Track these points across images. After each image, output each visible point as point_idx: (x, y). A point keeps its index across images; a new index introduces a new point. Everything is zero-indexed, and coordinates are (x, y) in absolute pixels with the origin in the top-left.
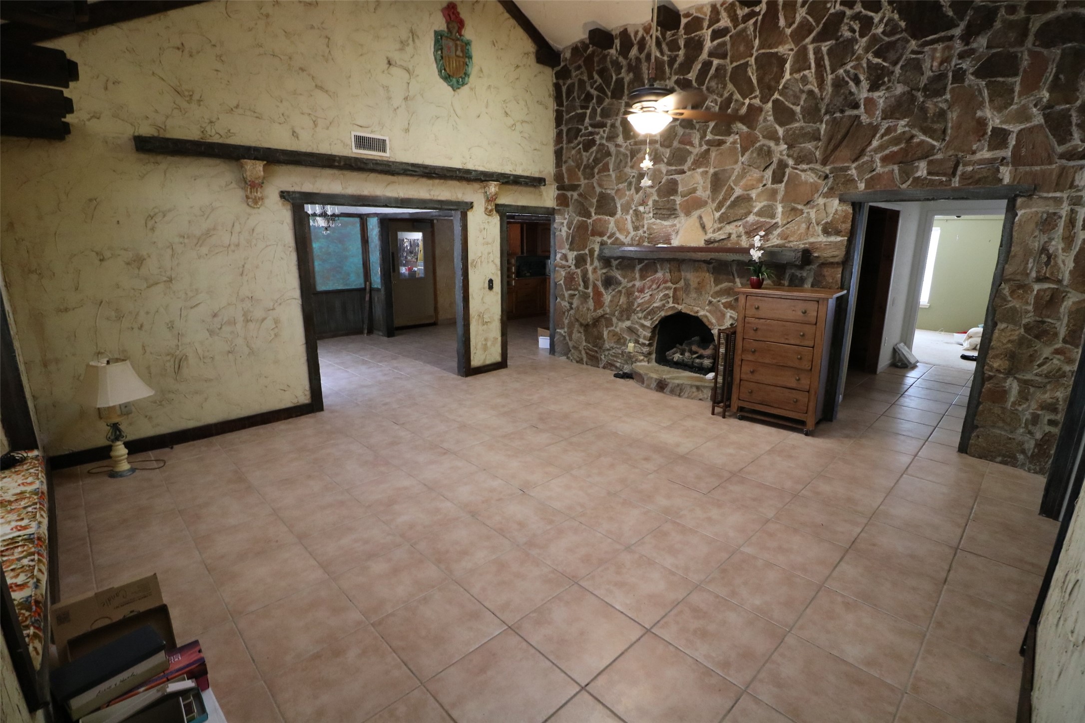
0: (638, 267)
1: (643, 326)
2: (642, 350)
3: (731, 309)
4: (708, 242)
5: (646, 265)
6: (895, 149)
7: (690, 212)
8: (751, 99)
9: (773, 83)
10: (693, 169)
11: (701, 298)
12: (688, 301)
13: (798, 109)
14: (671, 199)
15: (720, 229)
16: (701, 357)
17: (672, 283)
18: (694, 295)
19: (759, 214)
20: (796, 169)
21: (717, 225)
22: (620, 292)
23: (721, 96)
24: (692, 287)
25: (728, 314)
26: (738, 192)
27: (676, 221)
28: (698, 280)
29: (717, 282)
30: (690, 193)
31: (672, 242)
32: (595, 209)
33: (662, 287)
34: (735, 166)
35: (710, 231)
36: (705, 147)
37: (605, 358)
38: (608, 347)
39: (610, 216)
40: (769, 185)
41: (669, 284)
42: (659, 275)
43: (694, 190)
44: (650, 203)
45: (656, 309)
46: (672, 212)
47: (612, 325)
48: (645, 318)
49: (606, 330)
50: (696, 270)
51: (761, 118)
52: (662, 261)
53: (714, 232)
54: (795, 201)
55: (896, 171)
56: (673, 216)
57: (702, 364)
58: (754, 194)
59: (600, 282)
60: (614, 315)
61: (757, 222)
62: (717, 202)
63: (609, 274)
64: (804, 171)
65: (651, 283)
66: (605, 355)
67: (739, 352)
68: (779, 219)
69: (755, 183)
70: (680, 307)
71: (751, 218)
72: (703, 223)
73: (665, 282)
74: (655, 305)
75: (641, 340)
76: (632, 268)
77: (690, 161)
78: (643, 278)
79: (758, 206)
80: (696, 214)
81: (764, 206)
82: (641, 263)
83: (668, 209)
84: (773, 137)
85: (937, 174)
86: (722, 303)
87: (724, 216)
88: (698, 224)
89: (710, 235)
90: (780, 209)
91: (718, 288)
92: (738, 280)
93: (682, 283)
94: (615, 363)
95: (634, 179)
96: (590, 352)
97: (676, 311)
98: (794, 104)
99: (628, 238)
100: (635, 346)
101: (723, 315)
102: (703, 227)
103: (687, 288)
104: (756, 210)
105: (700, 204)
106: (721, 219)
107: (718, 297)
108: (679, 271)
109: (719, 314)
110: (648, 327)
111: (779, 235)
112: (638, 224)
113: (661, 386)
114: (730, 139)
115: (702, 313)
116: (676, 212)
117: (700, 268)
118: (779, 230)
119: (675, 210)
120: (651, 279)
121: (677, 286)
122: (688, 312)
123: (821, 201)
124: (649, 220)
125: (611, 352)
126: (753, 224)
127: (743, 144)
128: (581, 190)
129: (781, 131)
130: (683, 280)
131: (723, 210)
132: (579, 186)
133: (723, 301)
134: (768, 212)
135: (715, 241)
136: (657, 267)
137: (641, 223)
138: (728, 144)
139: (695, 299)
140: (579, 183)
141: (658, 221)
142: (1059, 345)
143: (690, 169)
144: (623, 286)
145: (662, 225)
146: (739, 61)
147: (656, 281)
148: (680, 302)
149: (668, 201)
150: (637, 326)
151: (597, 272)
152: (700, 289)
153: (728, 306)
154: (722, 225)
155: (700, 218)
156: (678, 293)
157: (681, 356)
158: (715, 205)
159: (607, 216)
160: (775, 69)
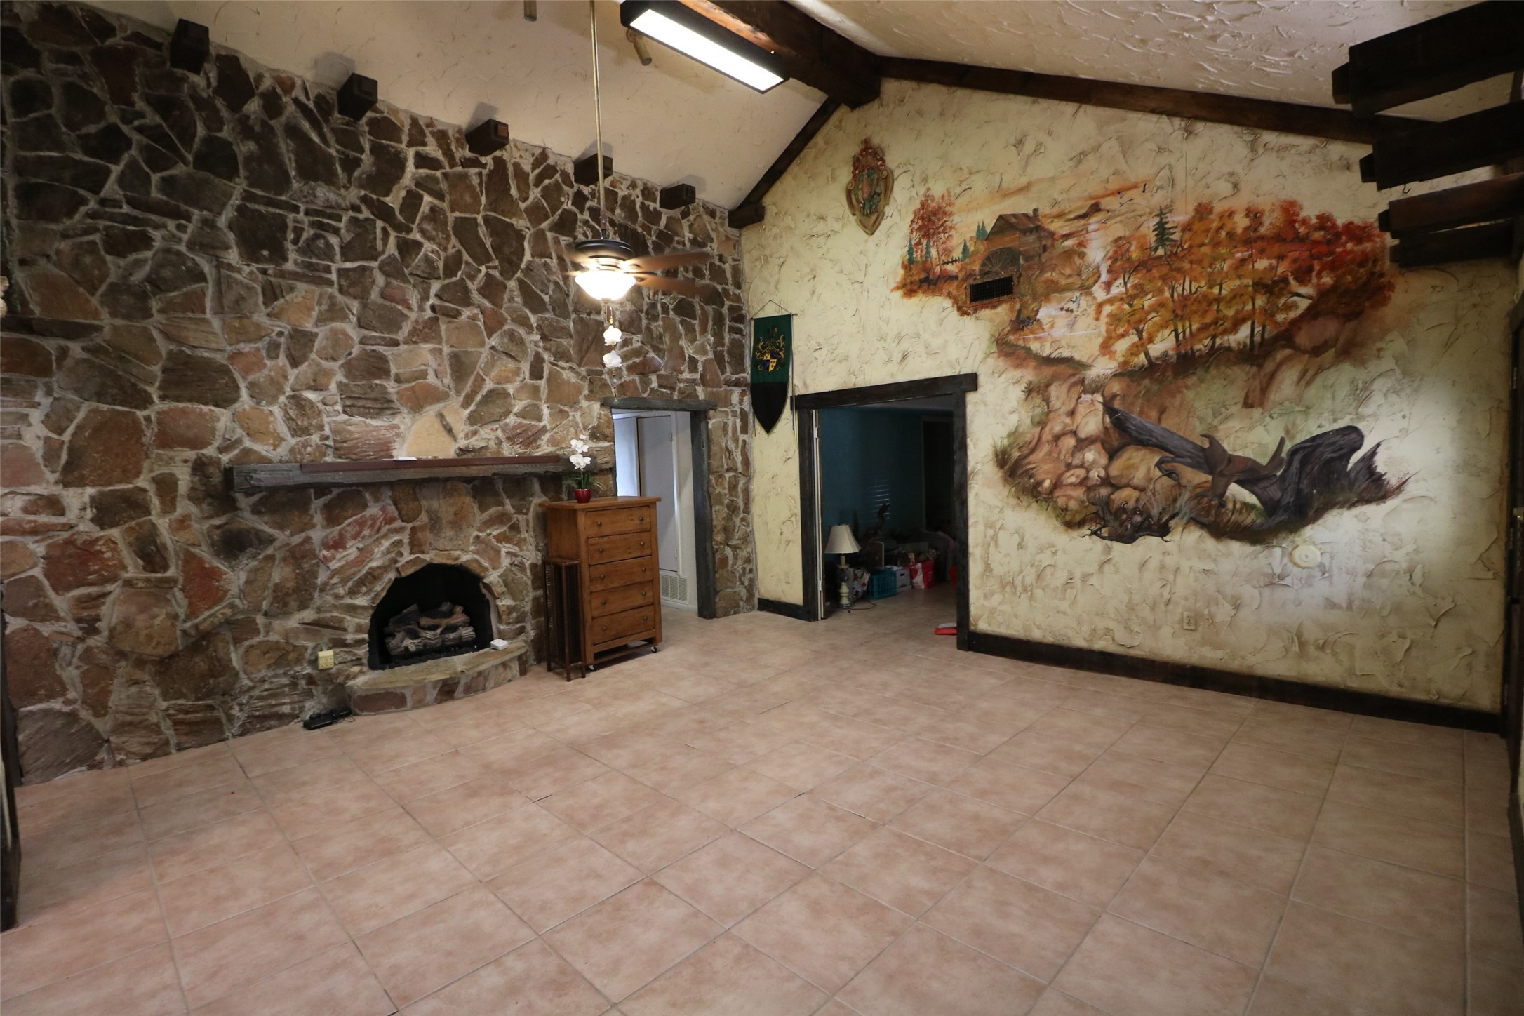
0: (317, 504)
1: (352, 609)
2: (355, 654)
3: (507, 542)
4: (462, 451)
5: (339, 496)
6: (637, 360)
7: (422, 407)
8: (487, 268)
9: (515, 259)
10: (415, 343)
11: (462, 536)
12: (440, 544)
13: (546, 298)
14: (377, 384)
15: (475, 433)
16: (453, 628)
17: (403, 521)
18: (449, 533)
19: (521, 415)
20: (556, 365)
21: (469, 428)
22: (271, 558)
23: (445, 249)
24: (444, 521)
25: (503, 551)
26: (489, 385)
27: (396, 420)
28: (455, 508)
29: (483, 508)
30: (417, 378)
31: (395, 453)
32: (160, 388)
33: (384, 530)
34: (482, 350)
35: (461, 435)
36: (428, 314)
37: (241, 710)
38: (251, 684)
39: (217, 405)
40: (528, 380)
41: (398, 524)
42: (373, 510)
43: (424, 374)
44: (333, 386)
45: (379, 571)
46: (385, 405)
47: (257, 632)
48: (353, 592)
49: (236, 649)
50: (448, 494)
51: (506, 296)
52: (375, 487)
53: (467, 437)
54: (560, 401)
55: (638, 382)
56: (389, 412)
57: (460, 637)
58: (511, 388)
59: (204, 547)
60: (257, 609)
61: (520, 425)
62: (463, 394)
63: (235, 526)
64: (564, 369)
65: (357, 528)
66: (241, 705)
67: (587, 583)
68: (546, 421)
69: (510, 375)
70: (428, 557)
71: (511, 420)
72: (448, 424)
73: (391, 521)
74: (374, 564)
75: (350, 637)
76: (304, 507)
77: (406, 328)
78: (332, 520)
79: (518, 406)
80: (431, 411)
81: (529, 406)
82: (324, 494)
83: (376, 400)
84: (524, 322)
85: (665, 387)
86: (494, 537)
87: (475, 415)
88: (438, 425)
89: (462, 443)
90: (546, 411)
91: (486, 515)
92: (507, 502)
93: (424, 517)
94: (277, 709)
95: (282, 340)
96: (191, 717)
97: (424, 564)
98: (542, 292)
99: (279, 450)
100: (335, 654)
101: (498, 552)
102: (449, 431)
103: (435, 524)
104: (516, 410)
105: (436, 396)
106: (472, 419)
107: (488, 528)
108: (416, 499)
109: (491, 552)
110: (364, 608)
111: (548, 441)
112: (305, 423)
113: (447, 691)
114: (467, 312)
115: (465, 558)
116: (392, 406)
117: (456, 490)
118: (548, 435)
119: (390, 401)
120: (355, 521)
121: (416, 524)
122: (444, 561)
123: (584, 404)
124: (334, 417)
125: (256, 693)
126: (515, 427)
127: (489, 323)
128: (98, 339)
129: (533, 319)
130: (423, 513)
131: (472, 407)
132: (98, 329)
133: (495, 533)
134: (532, 412)
135: (474, 450)
136: (365, 499)
137: (314, 422)
138: (463, 317)
139: (451, 540)
140: (95, 322)
141: (357, 419)
142: (742, 515)
143: (406, 342)
144: (277, 544)
145: (367, 425)
146: (465, 212)
147: (370, 523)
148: (424, 548)
149: (371, 387)
150: (335, 614)
151: (189, 526)
152: (458, 522)
153: (502, 538)
154: (475, 427)
155: (441, 416)
156: (420, 535)
157: (416, 641)
158: (461, 399)
159: (206, 404)
160: (514, 243)
